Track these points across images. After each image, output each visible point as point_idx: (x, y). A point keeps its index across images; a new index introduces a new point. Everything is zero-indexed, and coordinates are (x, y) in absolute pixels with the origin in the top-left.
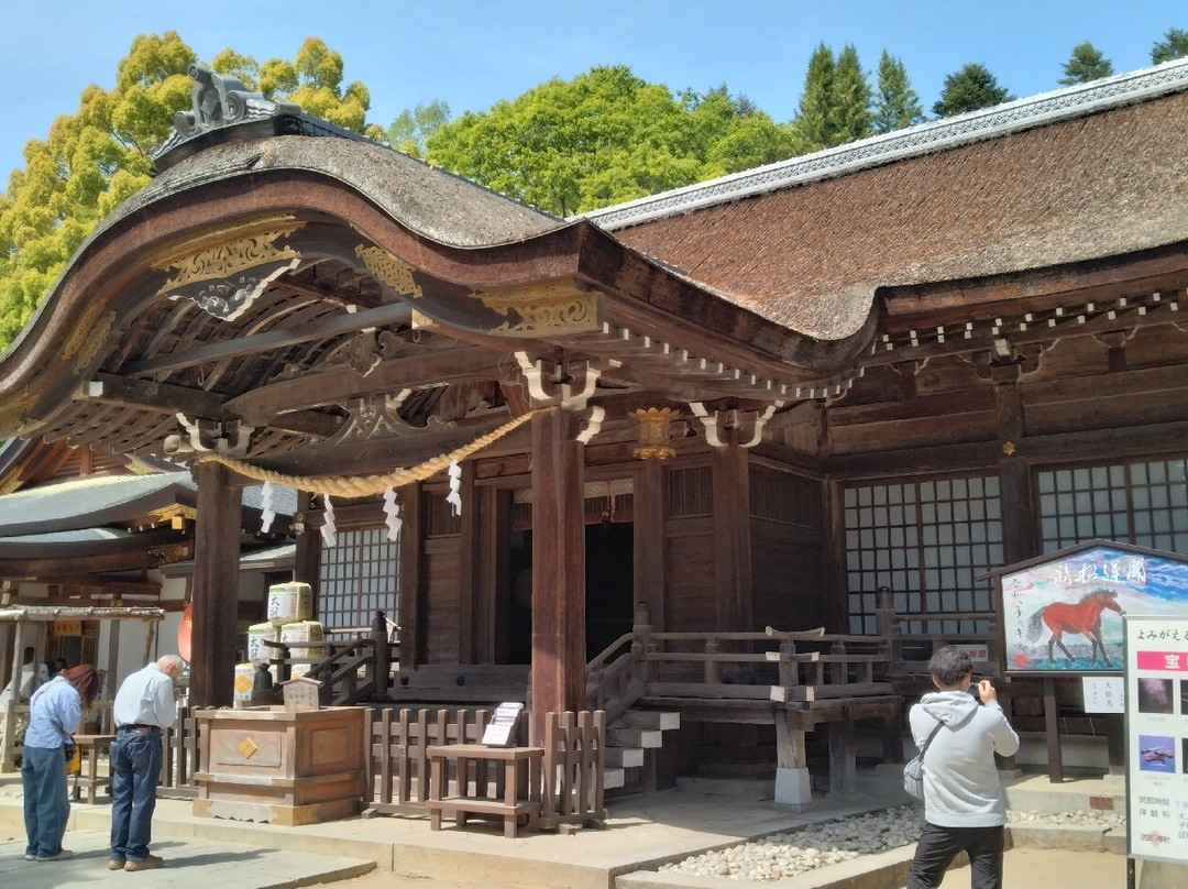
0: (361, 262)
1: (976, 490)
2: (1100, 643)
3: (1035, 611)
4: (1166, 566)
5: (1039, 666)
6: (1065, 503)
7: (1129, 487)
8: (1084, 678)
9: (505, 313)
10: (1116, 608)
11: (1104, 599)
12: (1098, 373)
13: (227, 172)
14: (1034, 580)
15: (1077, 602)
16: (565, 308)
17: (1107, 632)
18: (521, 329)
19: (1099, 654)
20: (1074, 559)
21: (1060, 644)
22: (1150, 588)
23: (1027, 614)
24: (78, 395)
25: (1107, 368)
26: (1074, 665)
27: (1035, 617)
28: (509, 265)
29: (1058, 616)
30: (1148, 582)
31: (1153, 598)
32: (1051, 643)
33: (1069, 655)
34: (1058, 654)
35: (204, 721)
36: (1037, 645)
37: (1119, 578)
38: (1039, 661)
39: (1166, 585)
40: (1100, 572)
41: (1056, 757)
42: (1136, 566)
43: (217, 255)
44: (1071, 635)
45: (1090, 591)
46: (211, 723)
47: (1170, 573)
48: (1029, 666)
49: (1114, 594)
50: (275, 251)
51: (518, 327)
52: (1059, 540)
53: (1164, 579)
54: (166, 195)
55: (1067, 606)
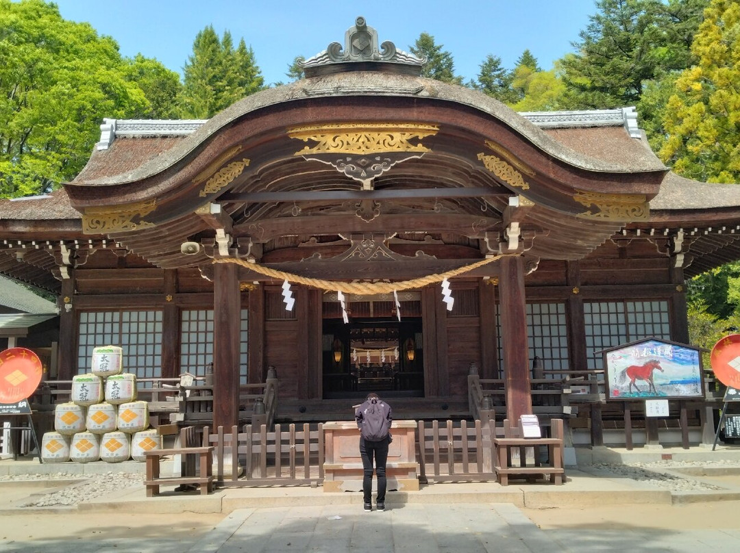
0: (481, 163)
1: (553, 310)
2: (653, 384)
3: (622, 370)
4: (681, 349)
5: (625, 396)
6: (596, 319)
7: (626, 313)
8: (647, 401)
9: (589, 206)
10: (659, 368)
11: (654, 364)
12: (614, 258)
13: (397, 93)
14: (622, 355)
15: (642, 365)
16: (630, 209)
17: (656, 379)
18: (599, 216)
19: (652, 389)
20: (641, 345)
21: (634, 385)
22: (674, 360)
23: (619, 371)
24: (200, 211)
25: (618, 256)
26: (641, 395)
27: (623, 373)
28: (615, 183)
29: (634, 372)
30: (673, 357)
31: (676, 364)
32: (630, 384)
33: (639, 390)
34: (634, 390)
35: (329, 431)
36: (624, 385)
37: (661, 355)
38: (625, 393)
39: (681, 358)
40: (652, 352)
41: (629, 439)
42: (668, 349)
43: (356, 139)
44: (639, 381)
45: (648, 360)
46: (335, 432)
47: (682, 353)
48: (620, 396)
49: (658, 362)
50: (410, 145)
51: (597, 214)
52: (637, 335)
53: (680, 356)
54: (334, 95)
55: (637, 367)
